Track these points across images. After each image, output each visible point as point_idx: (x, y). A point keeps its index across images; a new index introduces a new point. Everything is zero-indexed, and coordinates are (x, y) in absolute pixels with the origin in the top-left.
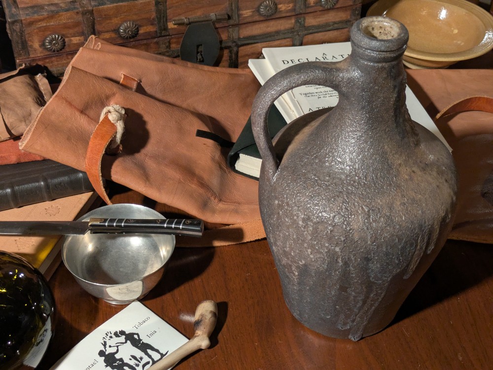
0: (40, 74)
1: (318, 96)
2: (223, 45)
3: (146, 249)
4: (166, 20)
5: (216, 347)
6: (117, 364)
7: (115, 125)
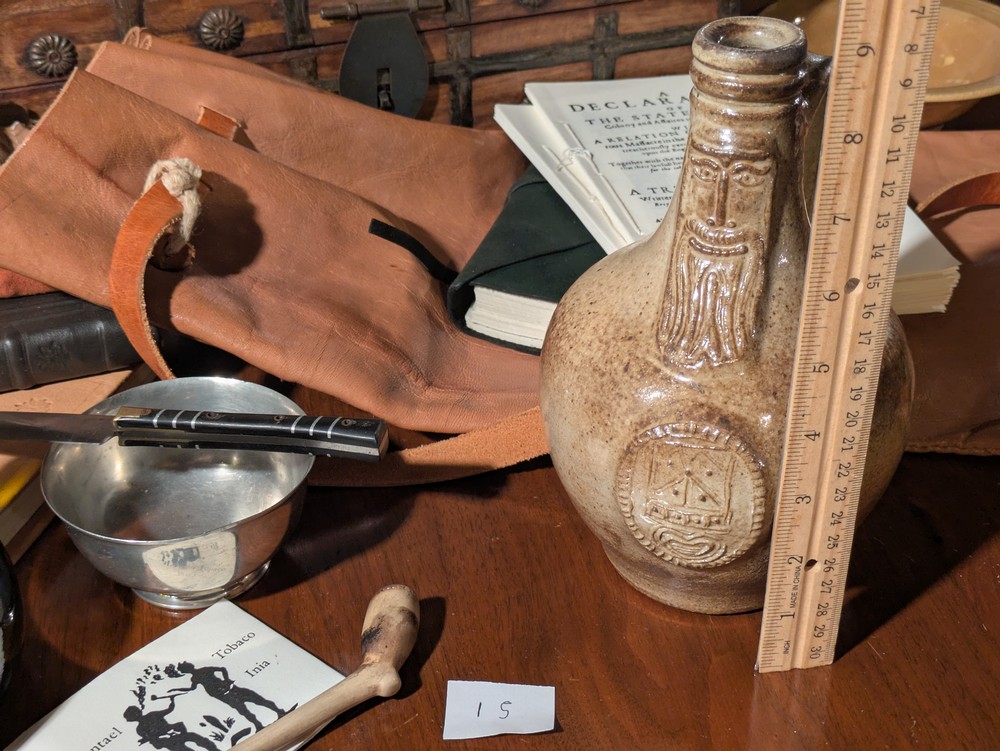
0: (17, 123)
1: (651, 167)
2: (438, 73)
3: (252, 485)
4: (306, 7)
5: (416, 694)
6: (168, 736)
7: (179, 199)
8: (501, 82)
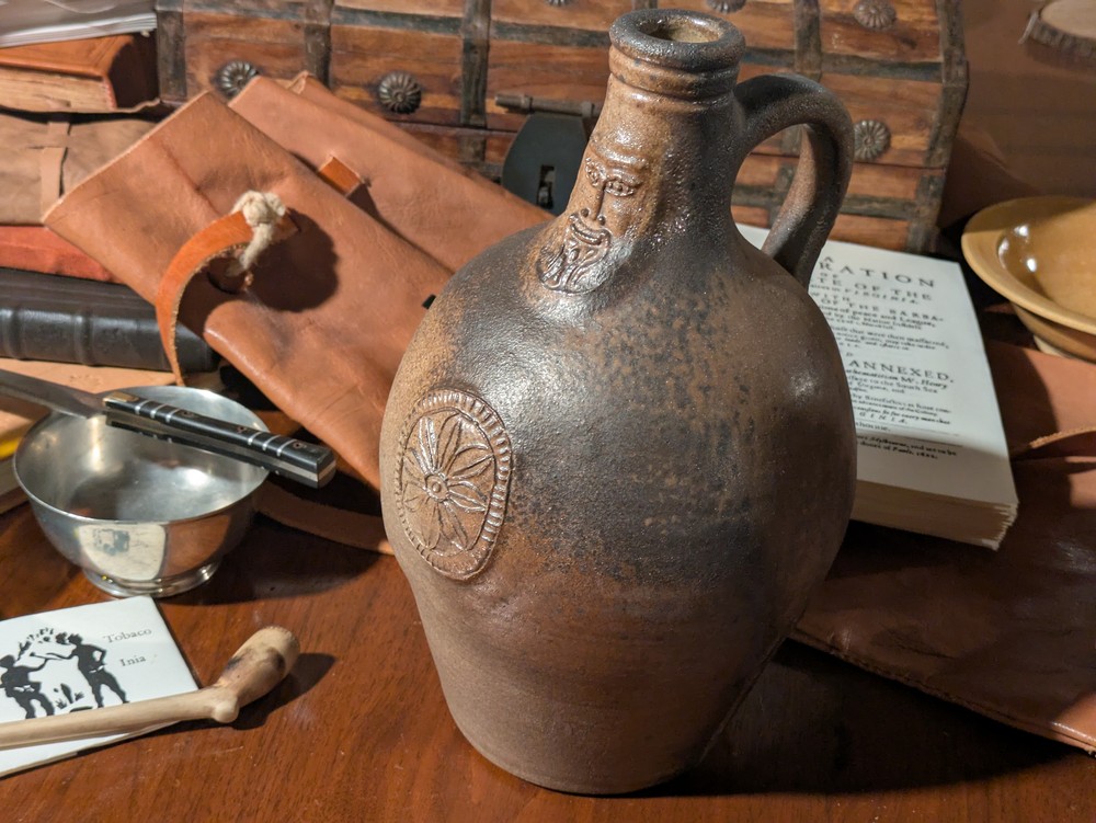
4: (484, 91)
5: (253, 730)
6: (22, 690)
7: (253, 229)
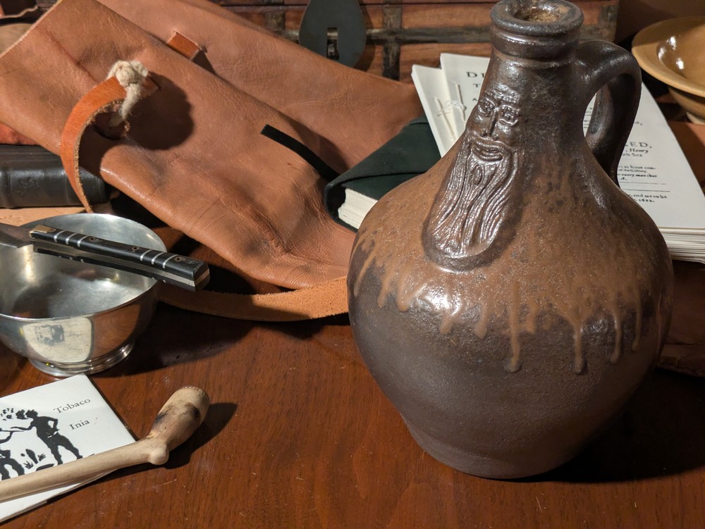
2: (373, 37)
7: (126, 89)
8: (423, 49)
